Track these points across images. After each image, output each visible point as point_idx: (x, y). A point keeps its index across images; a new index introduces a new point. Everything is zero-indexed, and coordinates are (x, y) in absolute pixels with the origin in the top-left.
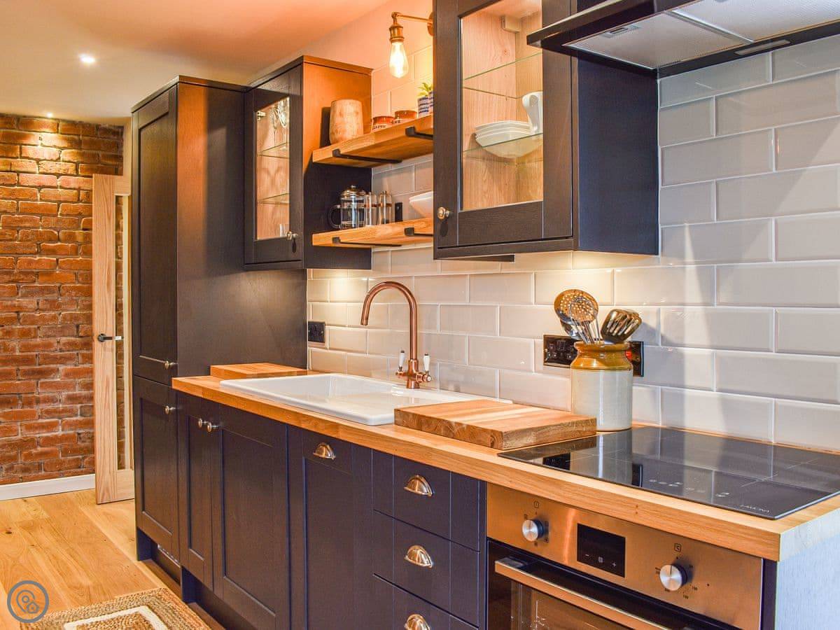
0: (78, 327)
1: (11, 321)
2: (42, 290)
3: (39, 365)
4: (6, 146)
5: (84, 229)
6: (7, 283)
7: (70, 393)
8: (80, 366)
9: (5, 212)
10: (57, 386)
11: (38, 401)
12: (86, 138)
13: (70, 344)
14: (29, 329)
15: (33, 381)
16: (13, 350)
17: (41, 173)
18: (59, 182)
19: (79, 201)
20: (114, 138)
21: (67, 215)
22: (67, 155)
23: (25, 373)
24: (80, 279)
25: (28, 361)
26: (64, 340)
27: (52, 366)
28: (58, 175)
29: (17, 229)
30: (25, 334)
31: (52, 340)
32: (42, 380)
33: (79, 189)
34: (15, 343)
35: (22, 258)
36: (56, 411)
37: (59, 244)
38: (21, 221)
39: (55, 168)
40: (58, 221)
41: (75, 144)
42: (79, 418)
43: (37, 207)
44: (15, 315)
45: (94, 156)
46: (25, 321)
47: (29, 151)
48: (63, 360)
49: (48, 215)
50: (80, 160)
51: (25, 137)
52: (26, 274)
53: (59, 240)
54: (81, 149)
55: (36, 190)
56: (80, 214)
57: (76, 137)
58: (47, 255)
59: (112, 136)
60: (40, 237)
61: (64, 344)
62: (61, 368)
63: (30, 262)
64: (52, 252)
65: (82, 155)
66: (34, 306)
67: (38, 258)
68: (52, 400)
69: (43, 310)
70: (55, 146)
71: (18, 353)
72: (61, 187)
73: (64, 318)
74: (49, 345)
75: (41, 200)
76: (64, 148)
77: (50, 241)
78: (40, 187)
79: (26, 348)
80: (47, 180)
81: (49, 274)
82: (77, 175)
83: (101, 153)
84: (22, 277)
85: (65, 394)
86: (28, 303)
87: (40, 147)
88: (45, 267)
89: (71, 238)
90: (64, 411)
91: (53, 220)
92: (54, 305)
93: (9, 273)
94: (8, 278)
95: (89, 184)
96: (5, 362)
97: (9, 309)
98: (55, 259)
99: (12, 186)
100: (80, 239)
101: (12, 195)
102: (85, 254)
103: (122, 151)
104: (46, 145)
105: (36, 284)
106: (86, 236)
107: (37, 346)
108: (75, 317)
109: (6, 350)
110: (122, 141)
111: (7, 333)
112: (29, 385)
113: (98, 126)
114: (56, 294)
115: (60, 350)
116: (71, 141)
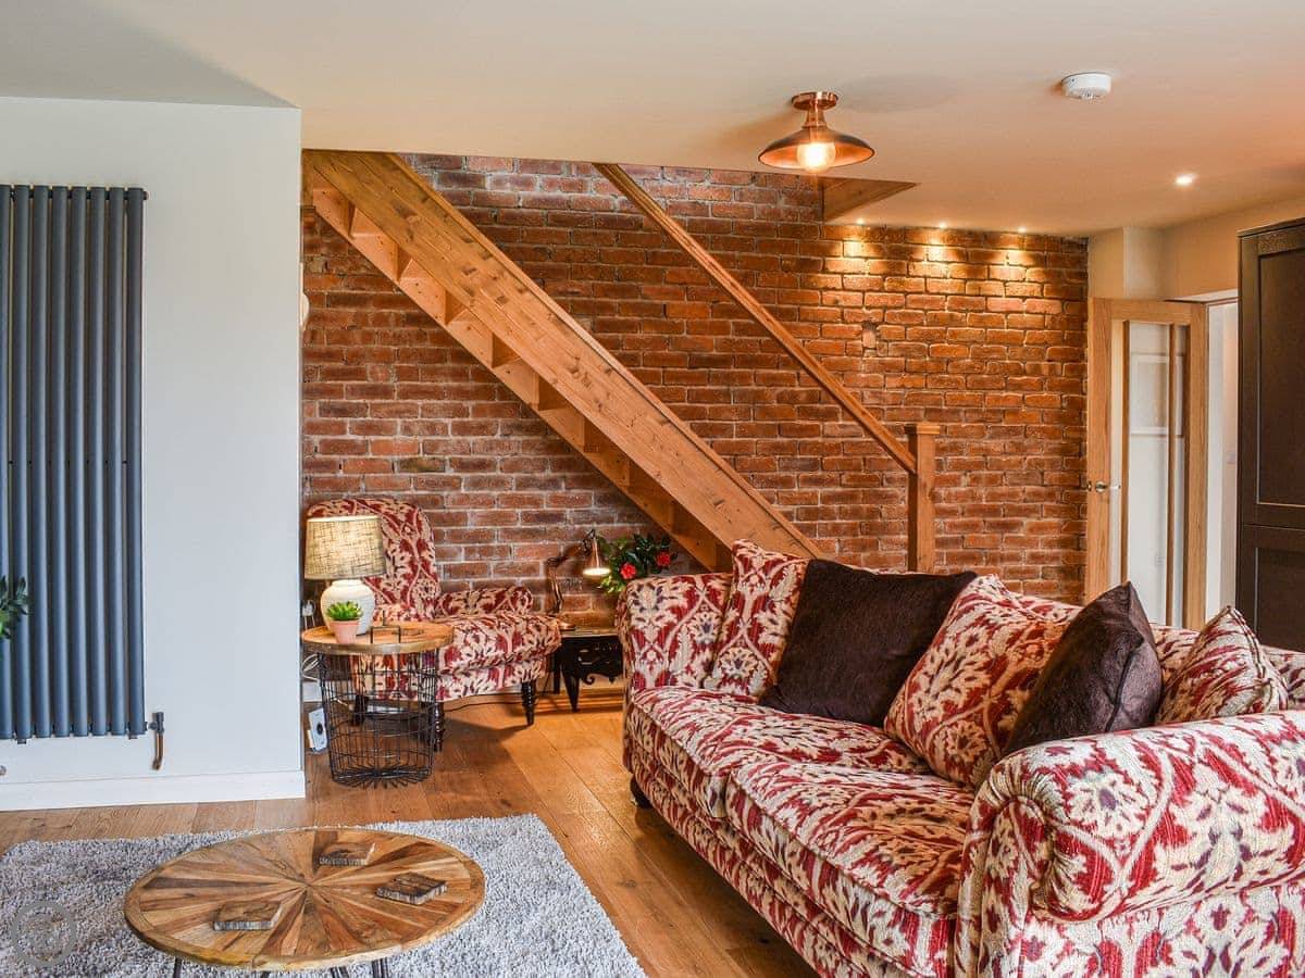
0: (1042, 474)
1: (979, 465)
2: (1009, 431)
3: (1004, 516)
4: (975, 267)
5: (1049, 360)
6: (975, 422)
7: (1033, 551)
8: (1043, 520)
9: (974, 342)
10: (1021, 542)
11: (1002, 559)
12: (1051, 253)
13: (1036, 494)
14: (996, 476)
15: (998, 536)
16: (980, 499)
17: (1007, 297)
18: (1025, 306)
19: (1045, 328)
20: (1078, 253)
21: (1033, 344)
22: (1032, 274)
23: (993, 526)
24: (1045, 419)
25: (994, 511)
26: (1028, 488)
27: (1016, 518)
28: (1024, 298)
29: (983, 361)
30: (992, 481)
31: (1018, 489)
32: (1006, 535)
33: (1044, 314)
34: (982, 491)
35: (990, 394)
36: (1019, 572)
37: (1025, 377)
38: (990, 351)
39: (1021, 289)
40: (1024, 351)
41: (1039, 261)
42: (1043, 582)
43: (1004, 335)
44: (982, 458)
45: (1059, 274)
46: (992, 466)
47: (997, 272)
48: (1027, 512)
49: (1015, 345)
50: (1047, 280)
51: (991, 255)
52: (994, 412)
53: (1025, 373)
54: (1046, 267)
55: (1003, 316)
56: (1046, 343)
57: (1041, 253)
58: (1014, 390)
59: (1076, 251)
60: (1007, 371)
61: (1029, 494)
62: (1026, 521)
63: (997, 399)
64: (1018, 387)
65: (1047, 273)
66: (1000, 449)
67: (1005, 394)
68: (1016, 558)
69: (1009, 454)
70: (1020, 265)
71: (984, 502)
72: (1027, 312)
73: (1029, 463)
74: (1014, 494)
75: (1008, 327)
76: (1029, 267)
77: (1017, 374)
78: (1008, 313)
79: (993, 497)
80: (1013, 304)
81: (1015, 412)
82: (1043, 297)
83: (1065, 270)
84: (990, 415)
85: (1028, 551)
86: (995, 445)
87: (1006, 266)
88: (1012, 404)
89: (1036, 370)
90: (1027, 571)
91: (1019, 349)
92: (1020, 448)
93: (976, 411)
94: (976, 416)
95: (1054, 308)
96: (973, 511)
97: (975, 451)
98: (1021, 395)
99: (980, 311)
100: (1045, 371)
101: (981, 322)
102: (1051, 389)
103: (1086, 268)
104: (1012, 263)
105: (1003, 424)
106: (1052, 369)
107: (1002, 495)
108: (1040, 463)
109: (973, 498)
110: (1087, 254)
111: (976, 480)
112: (994, 540)
113: (1062, 239)
114: (1022, 436)
115: (1025, 501)
116: (1034, 257)
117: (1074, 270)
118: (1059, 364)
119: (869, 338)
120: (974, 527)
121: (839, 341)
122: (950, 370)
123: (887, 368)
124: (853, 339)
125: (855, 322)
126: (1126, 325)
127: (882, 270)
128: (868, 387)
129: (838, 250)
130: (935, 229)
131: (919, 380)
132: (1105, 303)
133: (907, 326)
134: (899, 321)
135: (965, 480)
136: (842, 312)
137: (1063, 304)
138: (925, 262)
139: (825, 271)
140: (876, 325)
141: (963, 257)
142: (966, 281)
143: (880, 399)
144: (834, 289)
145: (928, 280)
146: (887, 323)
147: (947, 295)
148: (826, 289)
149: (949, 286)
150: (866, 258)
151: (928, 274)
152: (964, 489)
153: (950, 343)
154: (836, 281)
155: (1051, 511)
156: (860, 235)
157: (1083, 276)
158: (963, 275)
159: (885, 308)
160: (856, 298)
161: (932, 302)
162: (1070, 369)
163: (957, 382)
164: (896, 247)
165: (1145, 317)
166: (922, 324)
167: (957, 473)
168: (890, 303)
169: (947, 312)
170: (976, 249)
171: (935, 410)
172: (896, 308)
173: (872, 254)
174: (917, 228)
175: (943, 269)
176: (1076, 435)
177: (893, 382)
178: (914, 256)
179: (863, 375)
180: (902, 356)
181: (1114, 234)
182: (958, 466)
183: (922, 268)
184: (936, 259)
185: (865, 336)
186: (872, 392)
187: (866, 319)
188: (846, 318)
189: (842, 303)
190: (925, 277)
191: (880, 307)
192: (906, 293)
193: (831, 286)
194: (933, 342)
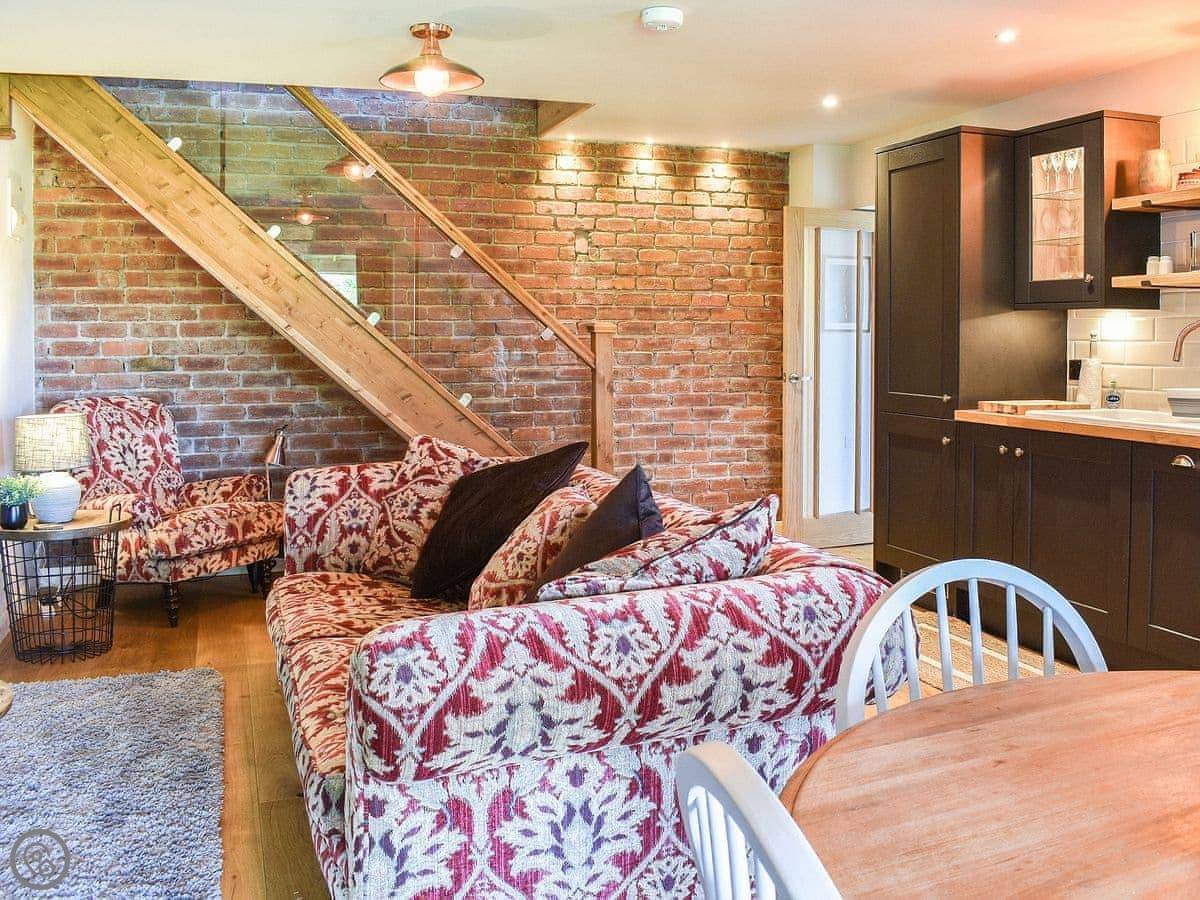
0: (746, 366)
1: (687, 359)
2: (715, 328)
3: (711, 405)
4: (681, 179)
5: (752, 264)
6: (683, 320)
7: (739, 436)
8: (749, 408)
9: (682, 247)
11: (709, 444)
12: (755, 167)
13: (742, 385)
14: (703, 368)
15: (705, 422)
16: (688, 389)
17: (713, 206)
18: (729, 214)
19: (749, 234)
20: (780, 166)
21: (738, 249)
22: (739, 185)
23: (699, 414)
24: (749, 317)
25: (700, 401)
26: (734, 380)
27: (722, 407)
28: (729, 207)
29: (691, 264)
30: (699, 373)
31: (724, 381)
32: (713, 422)
33: (748, 222)
34: (690, 383)
35: (697, 294)
36: (724, 454)
37: (730, 279)
38: (696, 256)
39: (726, 199)
40: (730, 255)
41: (745, 174)
42: (746, 463)
43: (710, 243)
44: (690, 353)
45: (762, 186)
46: (698, 360)
47: (702, 183)
48: (733, 401)
49: (720, 250)
50: (750, 191)
51: (694, 169)
52: (701, 311)
53: (729, 275)
54: (749, 179)
55: (709, 223)
56: (749, 248)
57: (745, 167)
58: (719, 291)
59: (778, 164)
60: (712, 274)
61: (734, 385)
62: (731, 409)
63: (704, 299)
64: (723, 288)
65: (751, 185)
66: (706, 344)
67: (711, 294)
68: (722, 443)
69: (716, 349)
70: (726, 178)
71: (692, 393)
72: (732, 220)
73: (734, 357)
74: (721, 385)
75: (713, 234)
76: (733, 179)
77: (723, 276)
78: (713, 221)
79: (700, 388)
80: (718, 213)
81: (720, 311)
82: (747, 207)
83: (767, 182)
84: (697, 314)
85: (734, 436)
86: (702, 341)
87: (711, 179)
88: (717, 304)
89: (740, 273)
90: (733, 454)
91: (723, 255)
92: (726, 345)
93: (683, 310)
94: (683, 315)
95: (758, 215)
96: (681, 401)
97: (685, 346)
98: (726, 295)
99: (687, 219)
100: (749, 274)
101: (687, 230)
102: (754, 289)
103: (788, 180)
104: (718, 177)
105: (709, 322)
106: (755, 271)
107: (708, 386)
108: (744, 357)
109: (681, 389)
110: (788, 167)
111: (684, 372)
112: (701, 425)
113: (765, 154)
114: (727, 332)
115: (730, 391)
116: (740, 171)
117: (774, 182)
118: (762, 267)
119: (581, 244)
120: (682, 415)
121: (553, 247)
122: (658, 273)
123: (599, 272)
124: (567, 245)
125: (568, 230)
126: (817, 230)
127: (594, 182)
128: (581, 288)
129: (551, 163)
130: (644, 144)
131: (628, 282)
132: (800, 211)
133: (617, 233)
134: (609, 228)
135: (674, 372)
136: (555, 220)
137: (765, 212)
138: (635, 175)
139: (538, 182)
140: (588, 231)
141: (672, 170)
142: (673, 192)
143: (592, 299)
144: (548, 199)
145: (638, 191)
146: (598, 231)
147: (655, 204)
148: (540, 199)
149: (656, 196)
150: (578, 171)
151: (636, 186)
152: (671, 381)
153: (658, 248)
154: (549, 192)
155: (756, 400)
156: (573, 149)
157: (785, 187)
158: (672, 187)
159: (597, 216)
160: (569, 208)
161: (642, 210)
162: (774, 272)
163: (665, 284)
164: (607, 161)
165: (836, 225)
166: (631, 231)
167: (667, 366)
168: (602, 213)
169: (655, 220)
170: (683, 163)
171: (646, 310)
172: (606, 216)
173: (584, 166)
174: (627, 143)
175: (649, 181)
176: (778, 331)
177: (604, 284)
178: (624, 170)
179: (576, 278)
180: (613, 260)
181: (806, 148)
182: (667, 360)
183: (631, 180)
184: (645, 172)
185: (577, 241)
186: (585, 294)
187: (578, 226)
188: (559, 225)
189: (556, 212)
190: (635, 188)
191: (591, 216)
192: (616, 203)
193: (544, 197)
194: (642, 247)
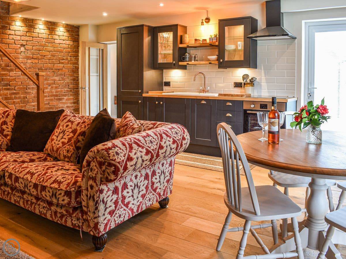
0: (69, 85)
1: (53, 84)
2: (61, 74)
3: (59, 97)
4: (51, 31)
5: (70, 57)
8: (69, 97)
9: (51, 51)
10: (64, 103)
11: (59, 108)
12: (71, 29)
13: (67, 91)
14: (57, 86)
16: (53, 92)
17: (60, 40)
18: (64, 42)
19: (69, 48)
21: (66, 52)
22: (66, 34)
23: (56, 99)
24: (69, 71)
25: (57, 96)
26: (66, 89)
27: (62, 97)
28: (64, 40)
29: (54, 56)
30: (56, 88)
31: (63, 90)
32: (60, 102)
33: (69, 45)
34: (54, 90)
35: (55, 65)
37: (64, 61)
38: (55, 54)
39: (63, 38)
40: (64, 54)
41: (68, 31)
43: (59, 50)
44: (54, 82)
45: (73, 35)
46: (56, 84)
47: (57, 33)
48: (65, 95)
49: (61, 52)
50: (69, 36)
51: (55, 28)
52: (56, 69)
53: (64, 60)
55: (59, 44)
56: (69, 52)
58: (61, 64)
59: (77, 29)
60: (59, 59)
61: (66, 91)
62: (65, 98)
63: (57, 66)
64: (62, 63)
65: (70, 34)
66: (58, 79)
67: (59, 65)
69: (61, 81)
70: (63, 32)
71: (54, 93)
72: (65, 44)
73: (65, 83)
74: (62, 91)
75: (60, 48)
76: (65, 32)
77: (62, 60)
78: (60, 44)
79: (57, 92)
80: (61, 42)
81: (62, 70)
82: (68, 40)
84: (55, 70)
85: (66, 105)
86: (57, 78)
87: (59, 32)
88: (61, 67)
89: (67, 59)
91: (63, 53)
92: (63, 79)
93: (52, 69)
94: (52, 71)
95: (71, 43)
96: (51, 96)
97: (52, 80)
98: (63, 65)
99: (53, 43)
100: (69, 59)
101: (52, 46)
102: (71, 64)
103: (79, 33)
104: (61, 31)
105: (59, 73)
106: (71, 59)
107: (59, 91)
108: (68, 83)
109: (51, 92)
110: (79, 30)
111: (52, 87)
112: (57, 103)
113: (73, 26)
114: (64, 76)
115: (65, 93)
116: (67, 30)
117: (76, 34)
118: (72, 57)
119: (22, 49)
120: (52, 100)
121: (14, 50)
122: (45, 58)
123: (28, 58)
124: (18, 49)
125: (19, 44)
126: (89, 48)
127: (26, 30)
128: (23, 62)
129: (14, 23)
130: (41, 20)
131: (36, 61)
132: (84, 43)
133: (33, 46)
134: (31, 44)
135: (50, 87)
136: (15, 41)
137: (73, 42)
138: (38, 29)
139: (9, 29)
140: (24, 45)
141: (49, 29)
142: (49, 35)
143: (26, 66)
144: (12, 35)
145: (39, 34)
146: (27, 45)
147: (44, 38)
148: (10, 34)
149: (45, 36)
150: (22, 27)
151: (39, 32)
152: (49, 90)
153: (45, 51)
154: (13, 32)
155: (71, 95)
156: (20, 20)
157: (78, 35)
158: (48, 33)
159: (27, 41)
160: (19, 38)
161: (40, 40)
162: (76, 59)
163: (47, 61)
164: (30, 24)
165: (93, 46)
166: (37, 46)
167: (47, 86)
168: (29, 40)
169: (44, 43)
170: (51, 26)
171: (41, 69)
172: (30, 41)
173: (23, 25)
174: (36, 20)
175: (43, 31)
176: (77, 76)
177: (29, 61)
178: (35, 27)
179: (21, 59)
180: (32, 54)
181: (86, 25)
182: (47, 84)
183: (37, 30)
184: (41, 28)
185: (21, 48)
186: (24, 64)
187: (22, 43)
188: (16, 43)
189: (15, 39)
190: (38, 33)
191: (25, 41)
192: (33, 37)
193: (11, 34)
194: (40, 51)
